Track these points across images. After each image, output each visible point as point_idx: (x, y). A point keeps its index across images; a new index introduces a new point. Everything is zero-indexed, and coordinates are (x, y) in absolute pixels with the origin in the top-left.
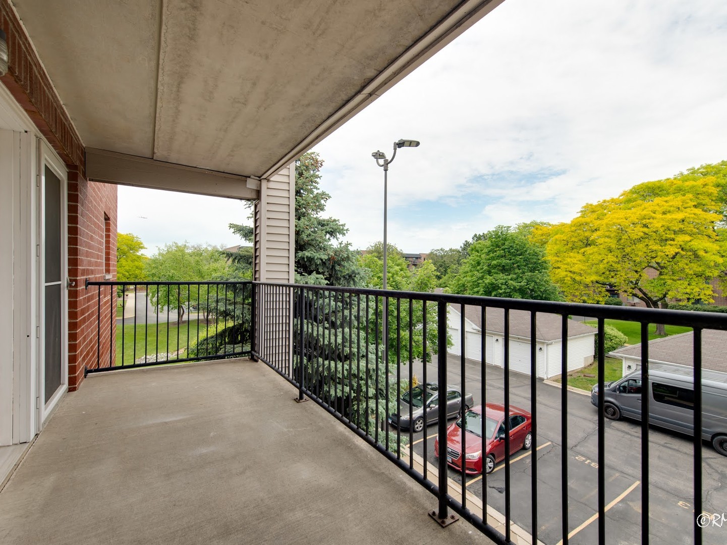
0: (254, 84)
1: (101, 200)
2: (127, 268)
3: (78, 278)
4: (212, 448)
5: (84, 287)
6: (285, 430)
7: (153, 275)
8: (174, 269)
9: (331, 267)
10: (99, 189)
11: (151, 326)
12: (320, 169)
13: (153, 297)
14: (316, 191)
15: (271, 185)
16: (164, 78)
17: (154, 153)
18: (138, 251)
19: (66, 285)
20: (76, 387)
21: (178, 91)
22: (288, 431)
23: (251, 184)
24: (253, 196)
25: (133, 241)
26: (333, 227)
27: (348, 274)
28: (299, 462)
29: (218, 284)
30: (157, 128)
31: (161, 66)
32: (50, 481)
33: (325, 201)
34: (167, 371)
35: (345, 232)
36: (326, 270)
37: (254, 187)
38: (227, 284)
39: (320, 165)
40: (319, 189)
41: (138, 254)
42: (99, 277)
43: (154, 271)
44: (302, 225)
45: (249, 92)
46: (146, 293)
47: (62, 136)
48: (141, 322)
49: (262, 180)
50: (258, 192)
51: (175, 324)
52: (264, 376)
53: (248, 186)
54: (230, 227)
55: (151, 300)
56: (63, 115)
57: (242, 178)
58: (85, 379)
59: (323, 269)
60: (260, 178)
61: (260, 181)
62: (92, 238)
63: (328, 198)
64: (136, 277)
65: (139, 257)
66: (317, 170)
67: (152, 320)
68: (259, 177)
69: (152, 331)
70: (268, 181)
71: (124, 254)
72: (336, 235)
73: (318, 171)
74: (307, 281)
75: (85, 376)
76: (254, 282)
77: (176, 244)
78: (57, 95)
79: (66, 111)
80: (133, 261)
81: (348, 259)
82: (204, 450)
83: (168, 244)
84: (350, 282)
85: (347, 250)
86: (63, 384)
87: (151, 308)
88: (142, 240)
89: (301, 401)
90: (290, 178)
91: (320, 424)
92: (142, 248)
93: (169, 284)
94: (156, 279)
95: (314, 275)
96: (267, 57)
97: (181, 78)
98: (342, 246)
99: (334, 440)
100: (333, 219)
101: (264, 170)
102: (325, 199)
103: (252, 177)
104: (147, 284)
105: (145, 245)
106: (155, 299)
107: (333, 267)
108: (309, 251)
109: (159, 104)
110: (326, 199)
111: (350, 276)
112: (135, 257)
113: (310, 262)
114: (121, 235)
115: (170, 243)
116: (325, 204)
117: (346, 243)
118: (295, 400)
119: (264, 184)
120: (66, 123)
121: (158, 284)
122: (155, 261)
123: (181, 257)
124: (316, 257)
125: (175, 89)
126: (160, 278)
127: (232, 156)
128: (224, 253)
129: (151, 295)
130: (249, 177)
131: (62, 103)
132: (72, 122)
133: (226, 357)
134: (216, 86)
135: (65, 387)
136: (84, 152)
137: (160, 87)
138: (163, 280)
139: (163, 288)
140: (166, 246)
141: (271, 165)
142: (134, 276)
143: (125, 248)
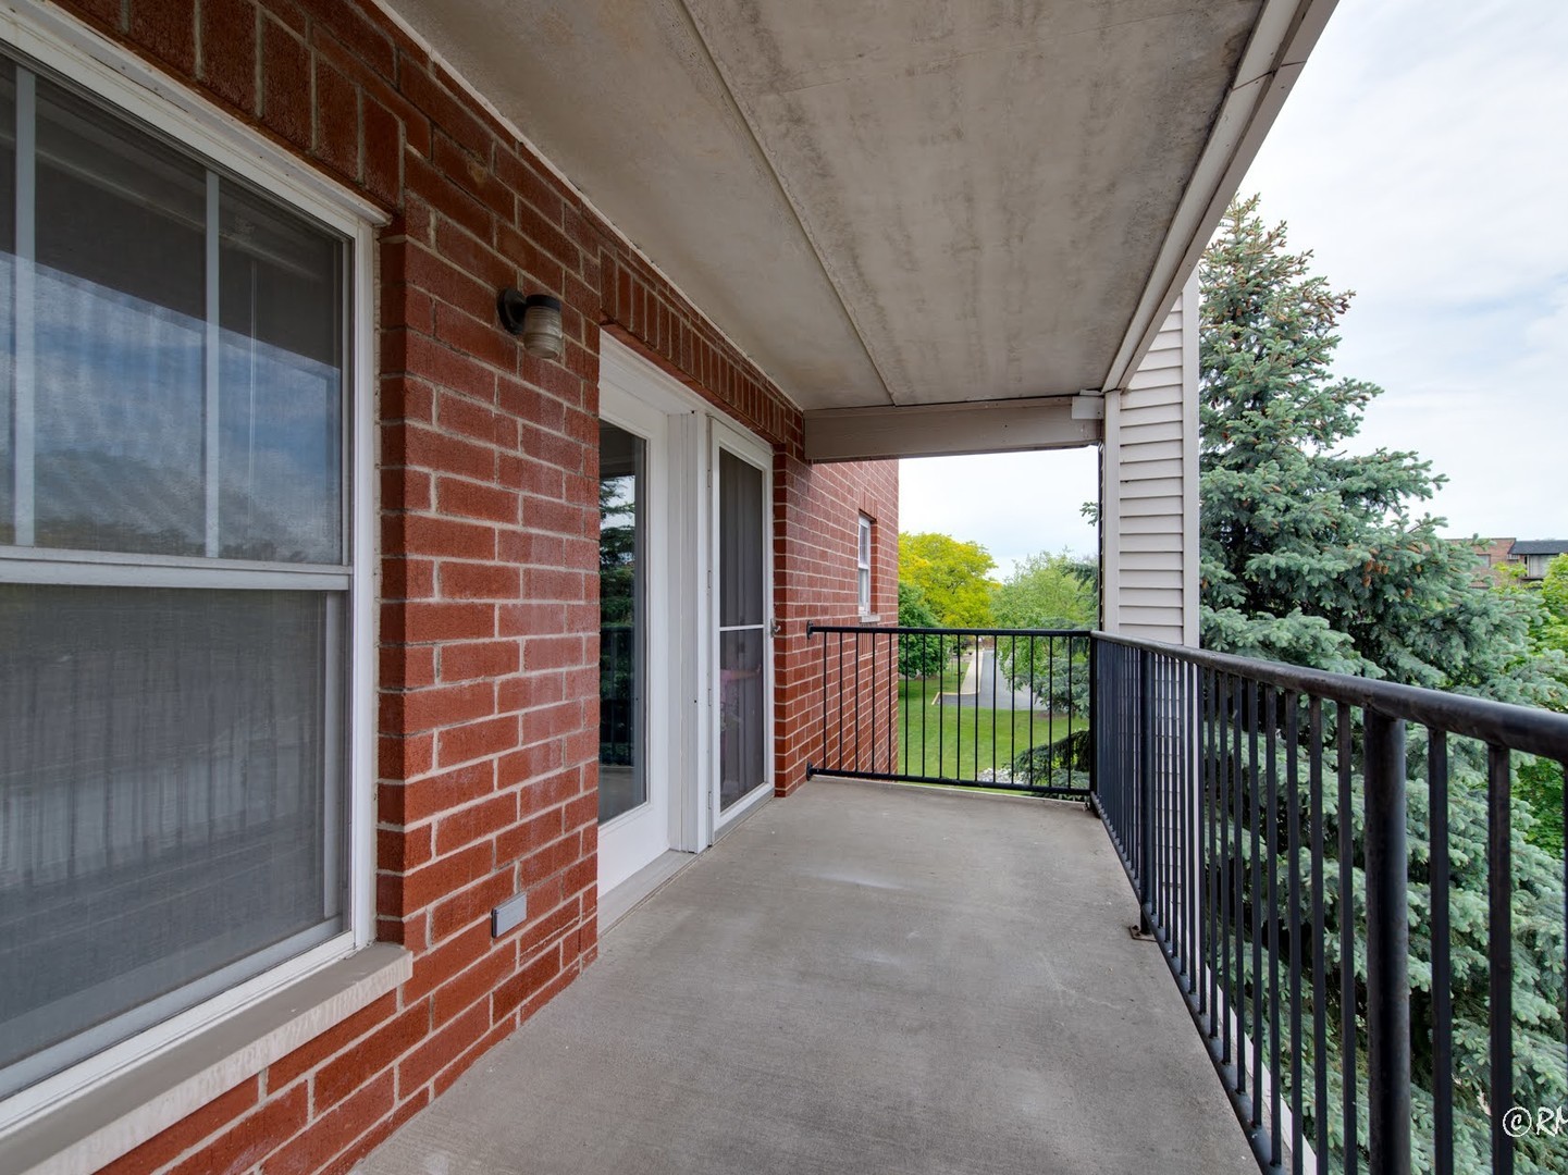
0: (969, 200)
1: (850, 491)
2: (967, 604)
3: (787, 620)
4: (895, 961)
5: (805, 634)
6: (1059, 987)
7: (1005, 617)
8: (1040, 606)
9: (1367, 595)
10: (844, 474)
11: (1002, 713)
12: (1337, 318)
13: (1005, 657)
14: (1320, 386)
15: (1132, 401)
16: (831, 263)
17: (890, 395)
18: (983, 572)
19: (769, 630)
20: (784, 792)
21: (860, 274)
22: (1064, 992)
23: (1082, 410)
24: (1090, 433)
25: (976, 555)
26: (1377, 475)
27: (1441, 615)
28: (1038, 1069)
29: (1052, 635)
30: (869, 351)
31: (815, 246)
32: (683, 914)
33: (1358, 405)
34: (921, 797)
35: (1431, 486)
36: (1351, 603)
37: (1091, 416)
38: (1071, 634)
39: (1340, 308)
40: (1330, 377)
41: (984, 577)
42: (844, 619)
43: (1005, 611)
44: (1257, 483)
45: (968, 220)
46: (993, 651)
47: (746, 406)
48: (986, 705)
49: (1107, 395)
50: (1099, 425)
51: (1045, 716)
52: (1095, 853)
53: (1074, 417)
54: (1084, 511)
55: (1002, 665)
56: (748, 373)
57: (1061, 400)
58: (806, 783)
59: (1337, 600)
60: (1100, 392)
61: (1103, 397)
62: (824, 555)
63: (1369, 395)
64: (980, 620)
65: (985, 584)
66: (1327, 324)
67: (1004, 705)
68: (1100, 389)
69: (1004, 723)
70: (1124, 391)
71: (963, 578)
72: (1396, 500)
73: (1334, 325)
74: (1266, 632)
75: (808, 778)
76: (1095, 631)
77: (1047, 554)
78: (735, 346)
79: (755, 364)
80: (976, 591)
81: (1433, 567)
82: (880, 957)
83: (1032, 556)
84: (1449, 638)
85: (1428, 539)
86: (767, 782)
87: (1003, 682)
88: (990, 552)
89: (1143, 937)
90: (1184, 372)
91: (1157, 1010)
92: (990, 566)
93: (1033, 634)
94: (1009, 626)
95: (1297, 618)
96: (959, 134)
97: (850, 250)
98: (1407, 529)
99: (1166, 1067)
100: (1389, 452)
101: (1101, 371)
102: (1359, 401)
103: (1083, 392)
104: (995, 633)
105: (996, 561)
106: (1008, 663)
107: (1376, 594)
108: (1284, 552)
109: (848, 309)
110: (1364, 398)
111: (1449, 622)
112: (980, 586)
113: (1291, 580)
114: (957, 546)
115: (1035, 555)
116: (1359, 413)
117: (1422, 518)
118: (1129, 929)
119: (1113, 404)
120: (755, 383)
121: (1014, 634)
122: (1007, 590)
123: (1055, 582)
124: (1306, 569)
125: (854, 274)
126: (1015, 623)
127: (1018, 360)
128: (1072, 570)
129: (1001, 654)
130: (1078, 395)
131: (745, 355)
132: (769, 378)
133: (1060, 796)
134: (909, 237)
135: (769, 786)
136: (799, 419)
137: (834, 280)
138: (1022, 625)
139: (1022, 643)
140: (1029, 560)
141: (1111, 355)
142: (977, 618)
143: (964, 568)
